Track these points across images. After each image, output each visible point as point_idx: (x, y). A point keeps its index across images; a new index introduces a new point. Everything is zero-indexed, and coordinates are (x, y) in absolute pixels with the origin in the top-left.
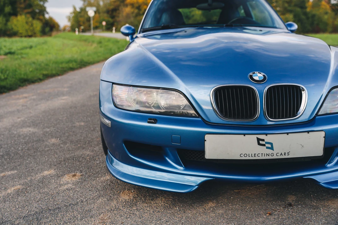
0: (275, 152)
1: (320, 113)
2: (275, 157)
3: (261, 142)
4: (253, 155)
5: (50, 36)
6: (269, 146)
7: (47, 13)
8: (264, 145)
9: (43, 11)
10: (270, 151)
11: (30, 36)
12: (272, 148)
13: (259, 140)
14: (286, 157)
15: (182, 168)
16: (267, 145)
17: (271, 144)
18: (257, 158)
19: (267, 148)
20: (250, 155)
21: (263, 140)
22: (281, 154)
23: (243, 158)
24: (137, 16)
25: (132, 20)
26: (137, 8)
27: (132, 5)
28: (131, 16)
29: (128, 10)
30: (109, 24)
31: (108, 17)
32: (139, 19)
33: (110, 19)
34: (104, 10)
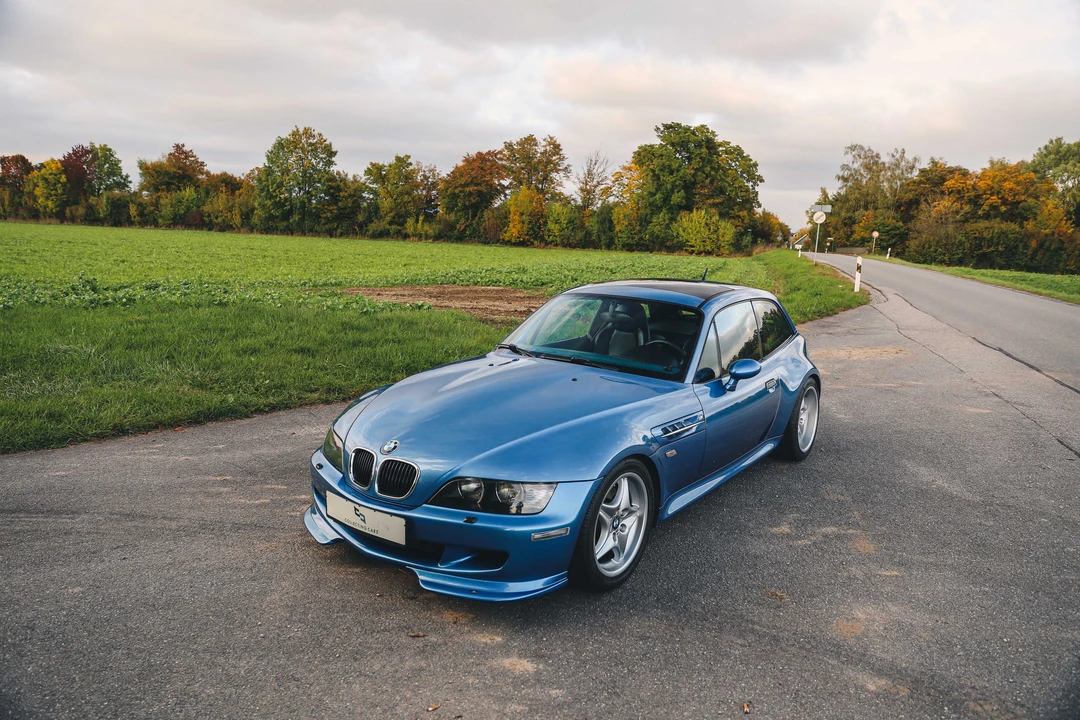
5: (749, 254)
7: (760, 206)
9: (750, 201)
11: (709, 253)
24: (966, 221)
25: (951, 228)
26: (970, 201)
27: (959, 193)
28: (951, 220)
29: (945, 204)
30: (896, 235)
31: (894, 218)
32: (969, 227)
33: (901, 224)
34: (890, 202)
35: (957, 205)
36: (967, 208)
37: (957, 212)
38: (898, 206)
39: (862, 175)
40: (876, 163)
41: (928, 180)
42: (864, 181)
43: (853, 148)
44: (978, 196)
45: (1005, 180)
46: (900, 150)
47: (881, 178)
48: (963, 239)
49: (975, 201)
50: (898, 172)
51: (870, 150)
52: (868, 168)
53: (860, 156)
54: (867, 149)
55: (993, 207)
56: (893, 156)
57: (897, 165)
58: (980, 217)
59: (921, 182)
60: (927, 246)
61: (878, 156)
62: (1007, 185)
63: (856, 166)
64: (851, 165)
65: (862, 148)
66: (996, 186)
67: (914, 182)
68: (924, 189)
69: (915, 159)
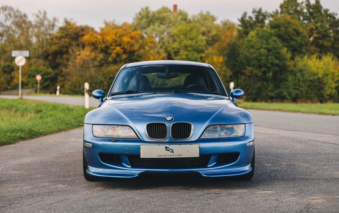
0: (174, 154)
1: (201, 138)
2: (175, 157)
3: (167, 149)
4: (164, 156)
6: (172, 151)
8: (169, 150)
10: (172, 154)
12: (173, 152)
13: (166, 148)
14: (180, 157)
15: (130, 167)
16: (170, 150)
17: (172, 150)
18: (166, 157)
19: (171, 152)
20: (162, 156)
21: (168, 148)
22: (178, 155)
23: (159, 157)
24: (101, 65)
25: (93, 71)
26: (102, 51)
27: (94, 45)
28: (91, 65)
29: (85, 53)
30: (48, 79)
31: (44, 65)
32: (105, 69)
33: (50, 70)
34: (40, 53)
35: (93, 54)
36: (101, 56)
37: (94, 59)
38: (46, 56)
39: (14, 31)
40: (24, 21)
41: (66, 35)
42: (16, 36)
43: (4, 9)
44: (107, 47)
45: (123, 36)
46: (42, 12)
47: (30, 33)
48: (103, 79)
49: (106, 51)
50: (43, 29)
51: (18, 11)
52: (18, 25)
53: (10, 15)
54: (15, 10)
55: (118, 55)
56: (38, 16)
57: (42, 24)
58: (110, 63)
59: (61, 37)
60: (78, 85)
61: (25, 16)
62: (126, 39)
63: (8, 23)
64: (4, 22)
65: (11, 9)
66: (118, 40)
67: (57, 37)
68: (65, 42)
69: (55, 19)
